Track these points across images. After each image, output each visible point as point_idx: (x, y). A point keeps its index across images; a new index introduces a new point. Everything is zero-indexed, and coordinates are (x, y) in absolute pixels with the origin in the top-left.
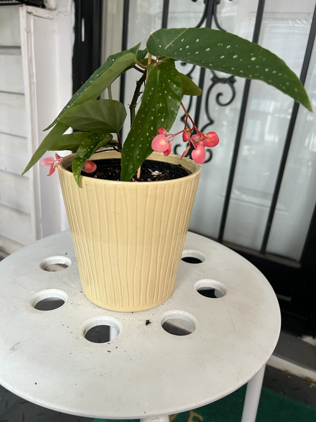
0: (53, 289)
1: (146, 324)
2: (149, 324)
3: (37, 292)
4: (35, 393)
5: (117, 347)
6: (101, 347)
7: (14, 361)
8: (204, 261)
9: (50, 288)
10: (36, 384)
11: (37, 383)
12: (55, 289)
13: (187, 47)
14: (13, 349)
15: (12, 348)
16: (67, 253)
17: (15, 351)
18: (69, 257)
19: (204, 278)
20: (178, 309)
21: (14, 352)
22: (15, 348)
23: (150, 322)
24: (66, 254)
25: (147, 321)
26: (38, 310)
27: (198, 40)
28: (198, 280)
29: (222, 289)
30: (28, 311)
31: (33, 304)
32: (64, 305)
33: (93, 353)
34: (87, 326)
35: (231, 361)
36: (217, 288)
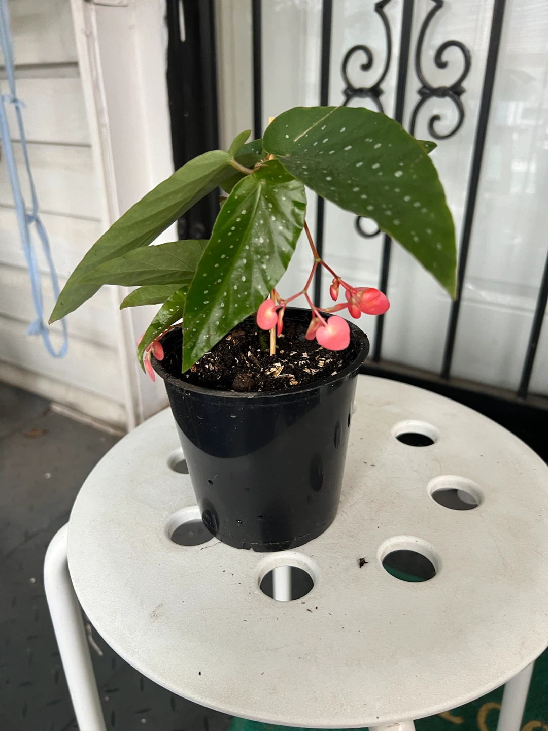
1: (359, 566)
2: (365, 565)
3: (173, 513)
4: (201, 689)
5: (317, 608)
6: (292, 607)
7: (159, 636)
8: (437, 439)
9: (192, 505)
10: (200, 674)
11: (202, 673)
14: (154, 615)
15: (153, 615)
17: (159, 620)
19: (441, 474)
20: (405, 534)
21: (157, 621)
22: (156, 613)
23: (366, 561)
25: (360, 560)
28: (431, 478)
29: (474, 491)
30: (165, 549)
31: (169, 534)
33: (279, 619)
34: (263, 570)
35: (506, 625)
36: (465, 490)
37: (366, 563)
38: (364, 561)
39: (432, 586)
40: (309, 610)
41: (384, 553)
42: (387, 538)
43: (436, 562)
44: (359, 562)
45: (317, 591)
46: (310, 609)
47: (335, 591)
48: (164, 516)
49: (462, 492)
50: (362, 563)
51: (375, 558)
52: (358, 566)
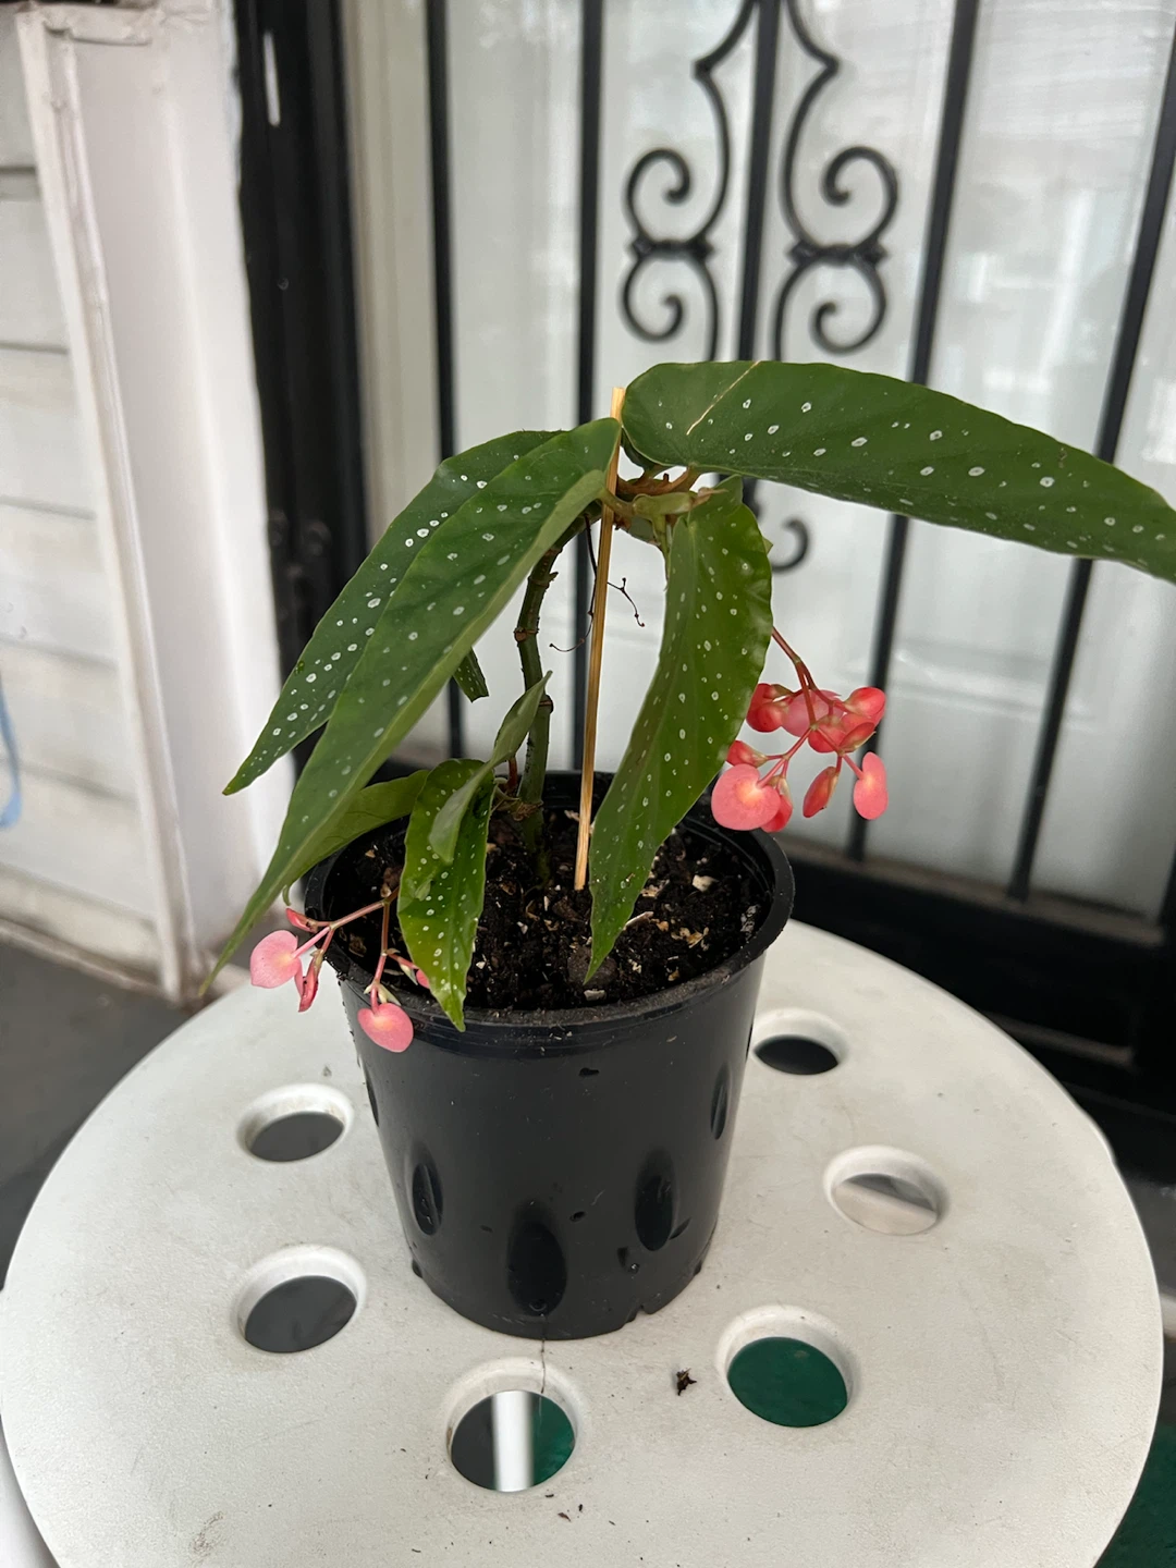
0: (303, 1248)
1: (676, 1391)
2: (689, 1386)
3: (249, 1266)
5: (581, 1507)
6: (523, 1509)
8: (842, 1055)
9: (293, 1245)
12: (313, 1247)
13: (773, 429)
14: (201, 1545)
15: (199, 1543)
16: (331, 1069)
17: (213, 1555)
18: (338, 1087)
19: (854, 1145)
20: (779, 1303)
21: (208, 1559)
22: (207, 1539)
23: (692, 1378)
24: (327, 1072)
25: (679, 1375)
26: (263, 1356)
27: (807, 407)
28: (833, 1153)
29: (926, 1178)
30: (229, 1363)
31: (239, 1320)
32: (357, 1321)
33: (495, 1542)
34: (455, 1411)
35: (1003, 1526)
36: (907, 1178)
37: (692, 1382)
38: (687, 1378)
39: (840, 1437)
40: (562, 1515)
41: (731, 1350)
42: (739, 1314)
43: (847, 1368)
44: (677, 1379)
45: (581, 1461)
46: (565, 1513)
47: (623, 1460)
48: (229, 1276)
49: (901, 1182)
50: (683, 1382)
51: (712, 1368)
52: (672, 1392)
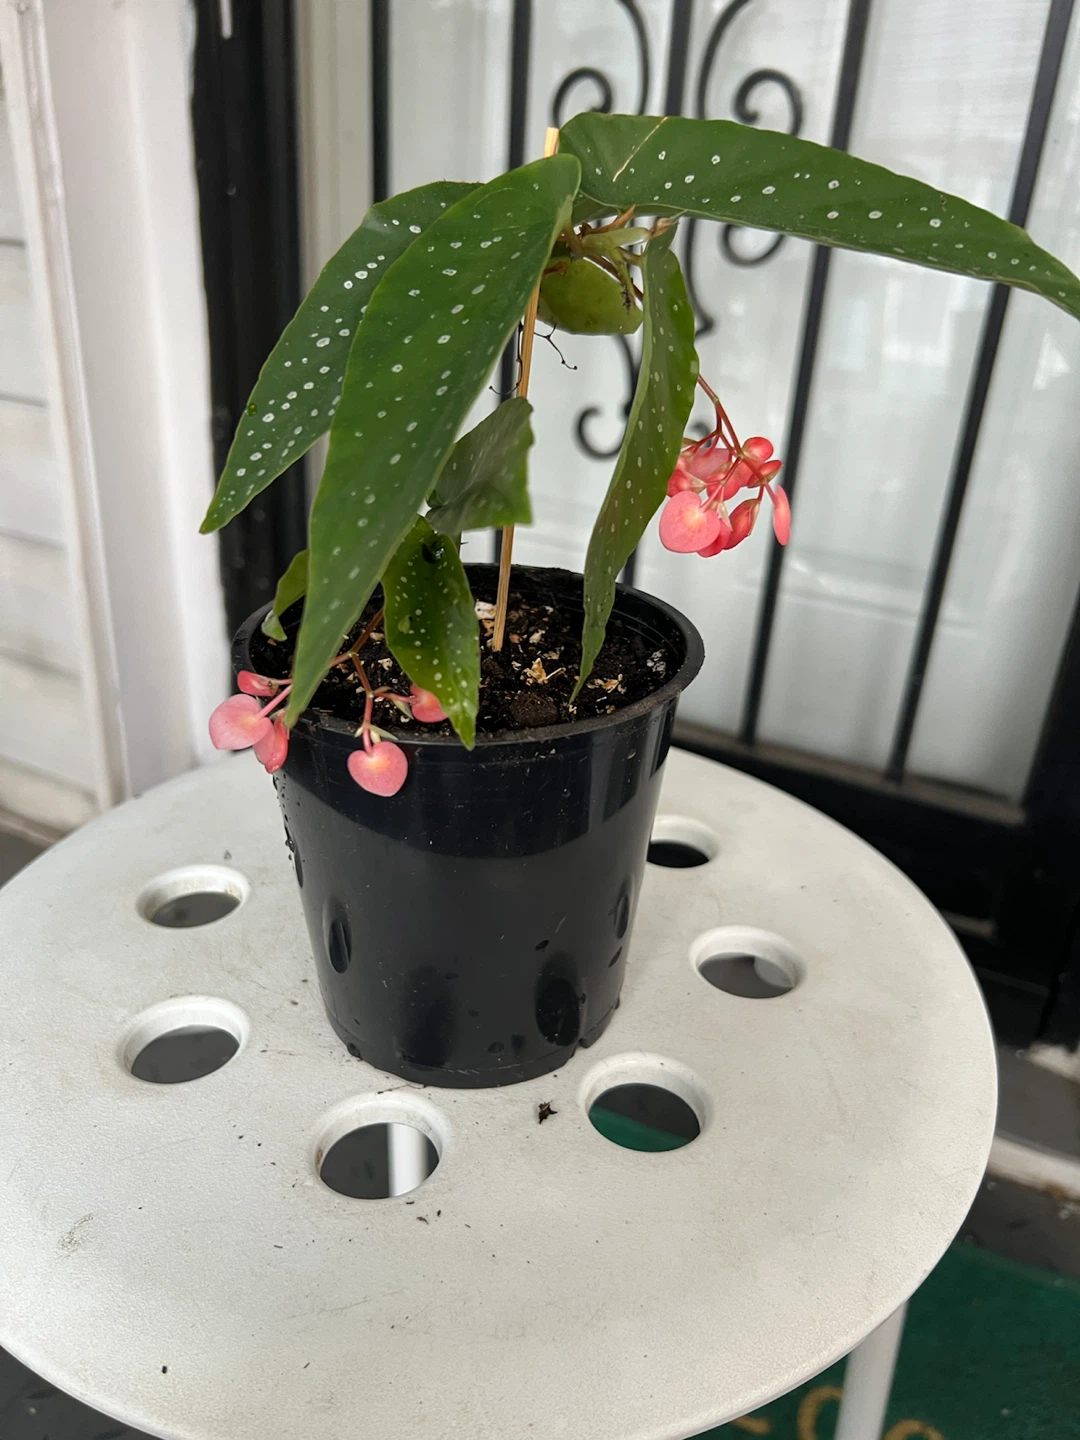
0: (191, 998)
1: (538, 1120)
2: (551, 1116)
3: (138, 1011)
4: (166, 1404)
5: (439, 1213)
6: (385, 1214)
7: (78, 1287)
8: (715, 854)
9: (183, 995)
10: (164, 1370)
11: (169, 1368)
12: (201, 998)
14: (70, 1242)
15: (68, 1240)
16: (232, 852)
17: (80, 1251)
18: (239, 869)
19: (719, 925)
20: (640, 1050)
21: (75, 1253)
22: (77, 1236)
23: (552, 1109)
24: (227, 856)
25: (541, 1106)
26: (146, 1085)
28: (700, 932)
29: (785, 958)
30: (112, 1090)
31: (126, 1058)
32: (238, 1058)
33: (355, 1240)
34: (327, 1135)
35: (839, 1237)
36: (768, 957)
37: (553, 1113)
38: (549, 1109)
39: (690, 1160)
40: (421, 1219)
41: (593, 1090)
42: (602, 1059)
43: (701, 1108)
44: (539, 1110)
45: (442, 1175)
46: (424, 1217)
47: (483, 1175)
48: (118, 1019)
49: (764, 962)
50: (545, 1112)
51: (573, 1102)
52: (534, 1121)
